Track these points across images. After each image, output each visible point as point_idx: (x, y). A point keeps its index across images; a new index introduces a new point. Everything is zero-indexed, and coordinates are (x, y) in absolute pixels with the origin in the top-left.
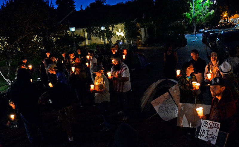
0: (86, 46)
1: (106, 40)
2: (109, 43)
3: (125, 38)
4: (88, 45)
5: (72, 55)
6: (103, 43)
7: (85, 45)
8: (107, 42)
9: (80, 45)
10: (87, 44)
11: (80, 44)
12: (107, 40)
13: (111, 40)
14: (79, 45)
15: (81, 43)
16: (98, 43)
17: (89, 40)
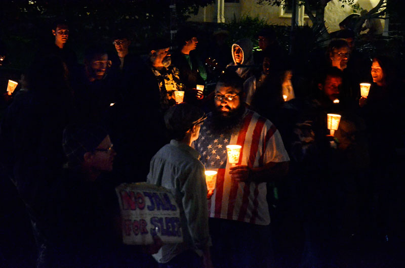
0: (214, 25)
1: (302, 10)
2: (311, 24)
3: (382, 13)
4: (223, 21)
5: (164, 56)
6: (289, 23)
7: (210, 21)
8: (302, 18)
9: (193, 18)
10: (221, 19)
11: (192, 15)
12: (306, 12)
13: (321, 13)
14: (188, 17)
15: (196, 12)
16: (265, 19)
17: (229, 4)
